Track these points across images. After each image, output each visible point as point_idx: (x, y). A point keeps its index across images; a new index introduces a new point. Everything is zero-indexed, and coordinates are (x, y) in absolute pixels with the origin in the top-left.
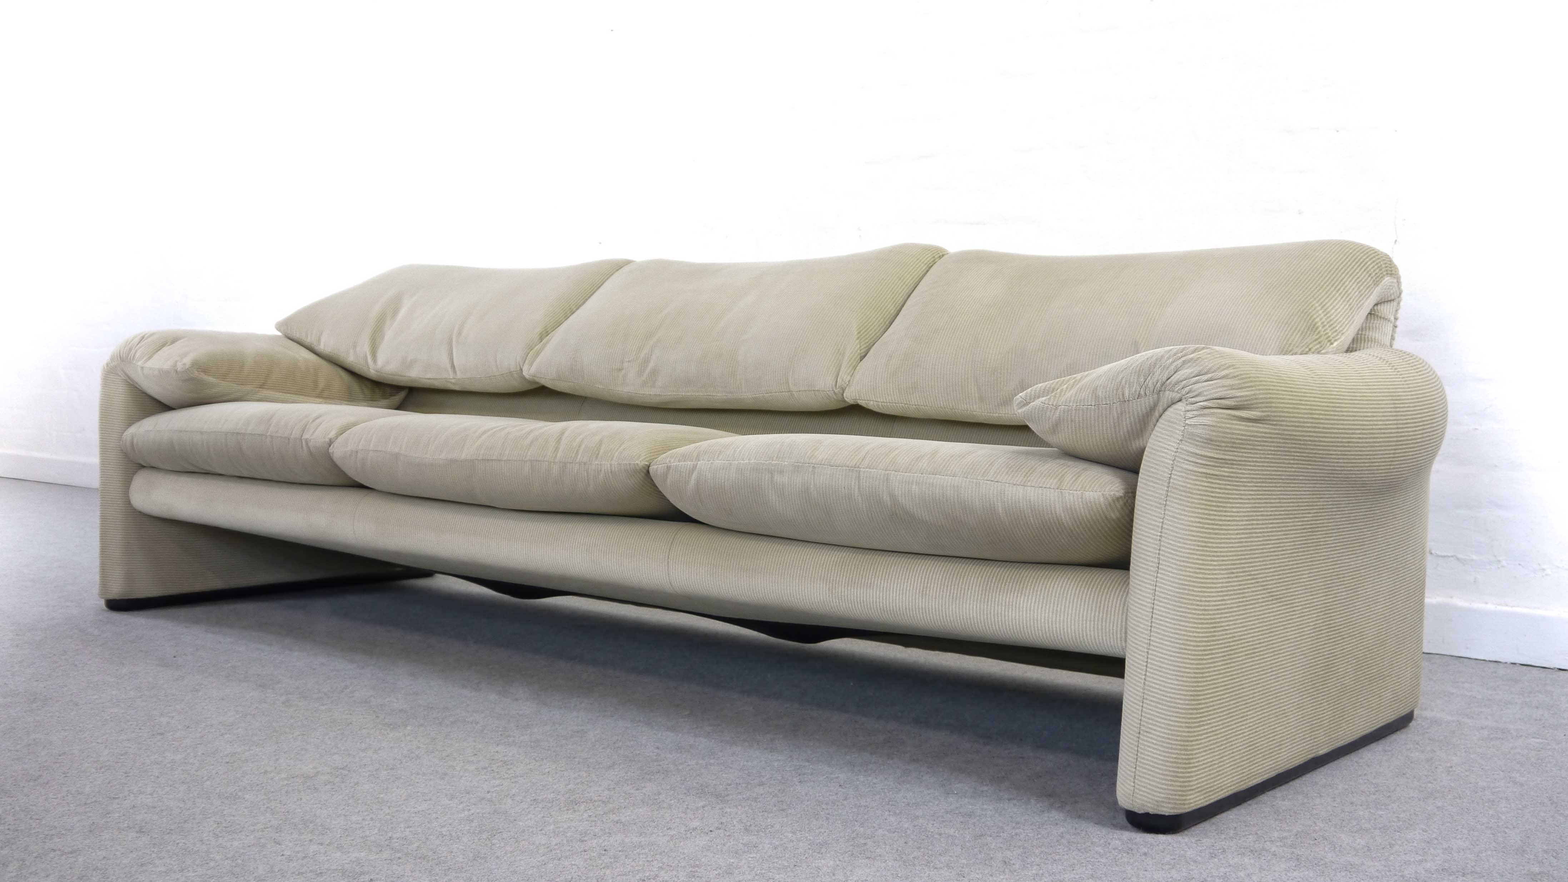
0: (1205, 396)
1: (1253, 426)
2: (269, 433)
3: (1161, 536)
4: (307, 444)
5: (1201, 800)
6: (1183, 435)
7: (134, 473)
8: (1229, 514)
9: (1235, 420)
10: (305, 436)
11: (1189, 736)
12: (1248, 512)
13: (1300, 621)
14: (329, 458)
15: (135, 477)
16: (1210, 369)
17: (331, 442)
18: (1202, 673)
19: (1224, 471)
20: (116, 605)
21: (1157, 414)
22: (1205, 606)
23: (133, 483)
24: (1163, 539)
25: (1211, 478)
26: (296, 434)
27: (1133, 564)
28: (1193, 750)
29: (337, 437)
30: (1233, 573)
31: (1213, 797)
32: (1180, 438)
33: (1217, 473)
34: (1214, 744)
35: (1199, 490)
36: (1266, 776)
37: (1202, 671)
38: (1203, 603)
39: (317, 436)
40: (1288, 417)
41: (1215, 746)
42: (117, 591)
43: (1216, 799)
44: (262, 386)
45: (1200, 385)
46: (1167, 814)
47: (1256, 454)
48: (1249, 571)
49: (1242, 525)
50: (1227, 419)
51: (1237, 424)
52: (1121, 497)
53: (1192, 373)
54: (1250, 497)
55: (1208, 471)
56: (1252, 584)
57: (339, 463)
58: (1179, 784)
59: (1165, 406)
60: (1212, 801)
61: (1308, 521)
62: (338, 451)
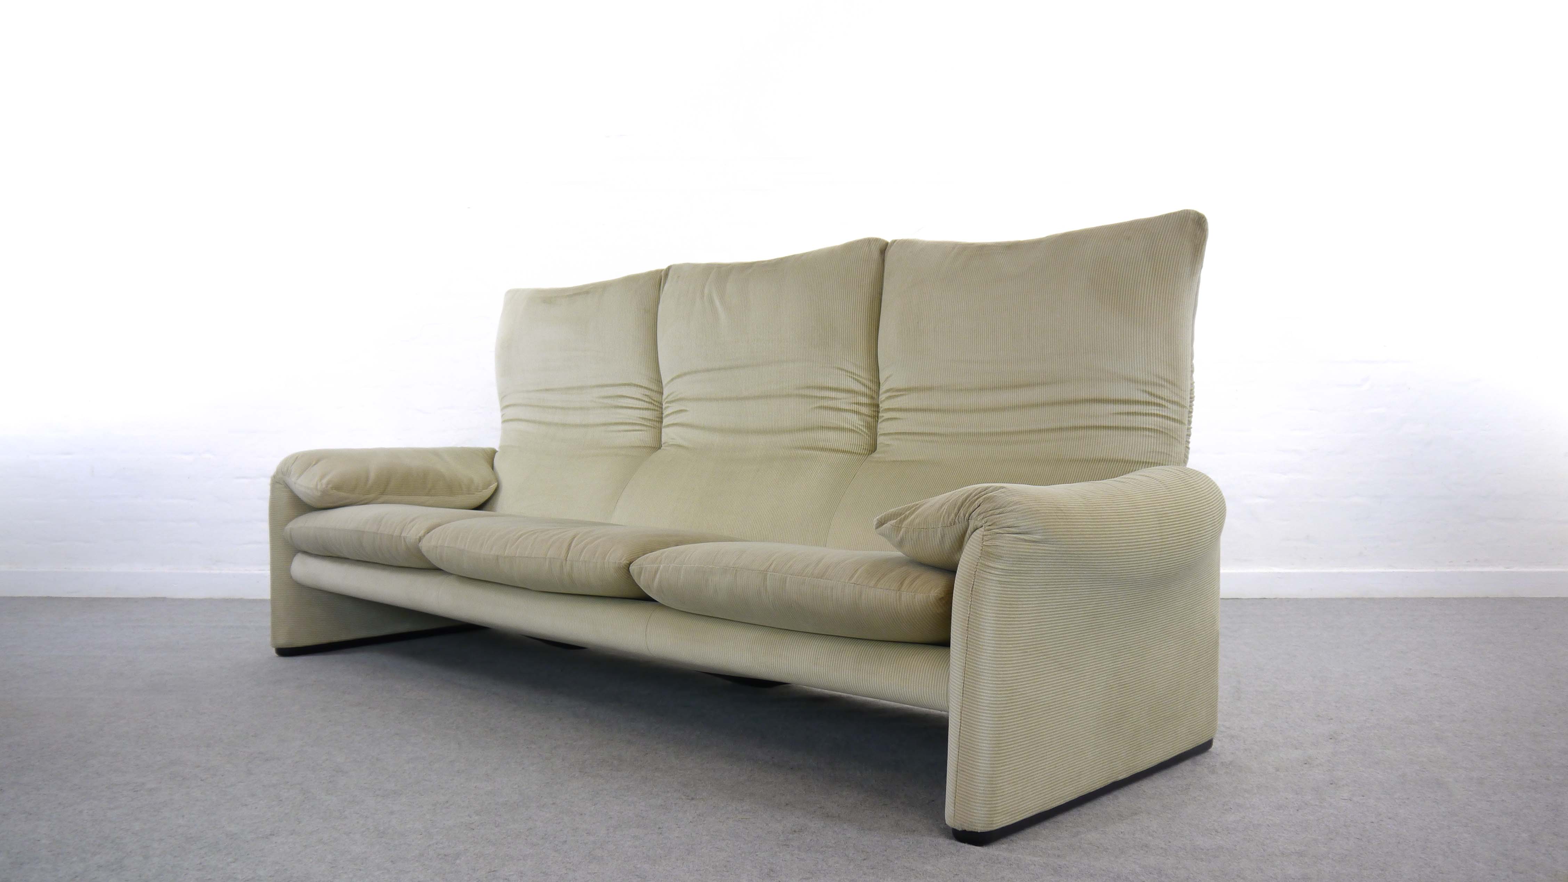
0: (997, 525)
1: (1034, 546)
2: (379, 532)
3: (968, 627)
4: (405, 541)
5: (1006, 820)
6: (982, 553)
7: (294, 556)
8: (1020, 609)
9: (1020, 541)
10: (403, 535)
11: (994, 774)
12: (1036, 607)
13: (1092, 683)
14: (419, 551)
15: (294, 559)
16: (1002, 504)
17: (420, 539)
18: (1002, 727)
19: (1014, 579)
20: (284, 652)
21: (967, 535)
22: (1003, 677)
23: (293, 563)
24: (969, 629)
25: (1004, 584)
26: (396, 533)
27: (953, 644)
28: (998, 783)
29: (424, 536)
30: (1027, 652)
31: (1018, 817)
32: (979, 555)
33: (1009, 580)
34: (1017, 778)
35: (994, 593)
36: (1068, 798)
37: (1002, 725)
38: (1001, 676)
39: (412, 534)
40: (1063, 538)
41: (1018, 780)
42: (284, 641)
43: (1021, 819)
44: (383, 493)
45: (996, 516)
46: (979, 831)
47: (1039, 565)
48: (1041, 650)
49: (1032, 617)
50: (1013, 541)
51: (1021, 544)
52: (942, 598)
53: (989, 507)
54: (1037, 596)
55: (1001, 579)
56: (1044, 659)
57: (425, 554)
58: (987, 809)
59: (972, 530)
60: (1018, 820)
61: (1090, 610)
62: (425, 546)
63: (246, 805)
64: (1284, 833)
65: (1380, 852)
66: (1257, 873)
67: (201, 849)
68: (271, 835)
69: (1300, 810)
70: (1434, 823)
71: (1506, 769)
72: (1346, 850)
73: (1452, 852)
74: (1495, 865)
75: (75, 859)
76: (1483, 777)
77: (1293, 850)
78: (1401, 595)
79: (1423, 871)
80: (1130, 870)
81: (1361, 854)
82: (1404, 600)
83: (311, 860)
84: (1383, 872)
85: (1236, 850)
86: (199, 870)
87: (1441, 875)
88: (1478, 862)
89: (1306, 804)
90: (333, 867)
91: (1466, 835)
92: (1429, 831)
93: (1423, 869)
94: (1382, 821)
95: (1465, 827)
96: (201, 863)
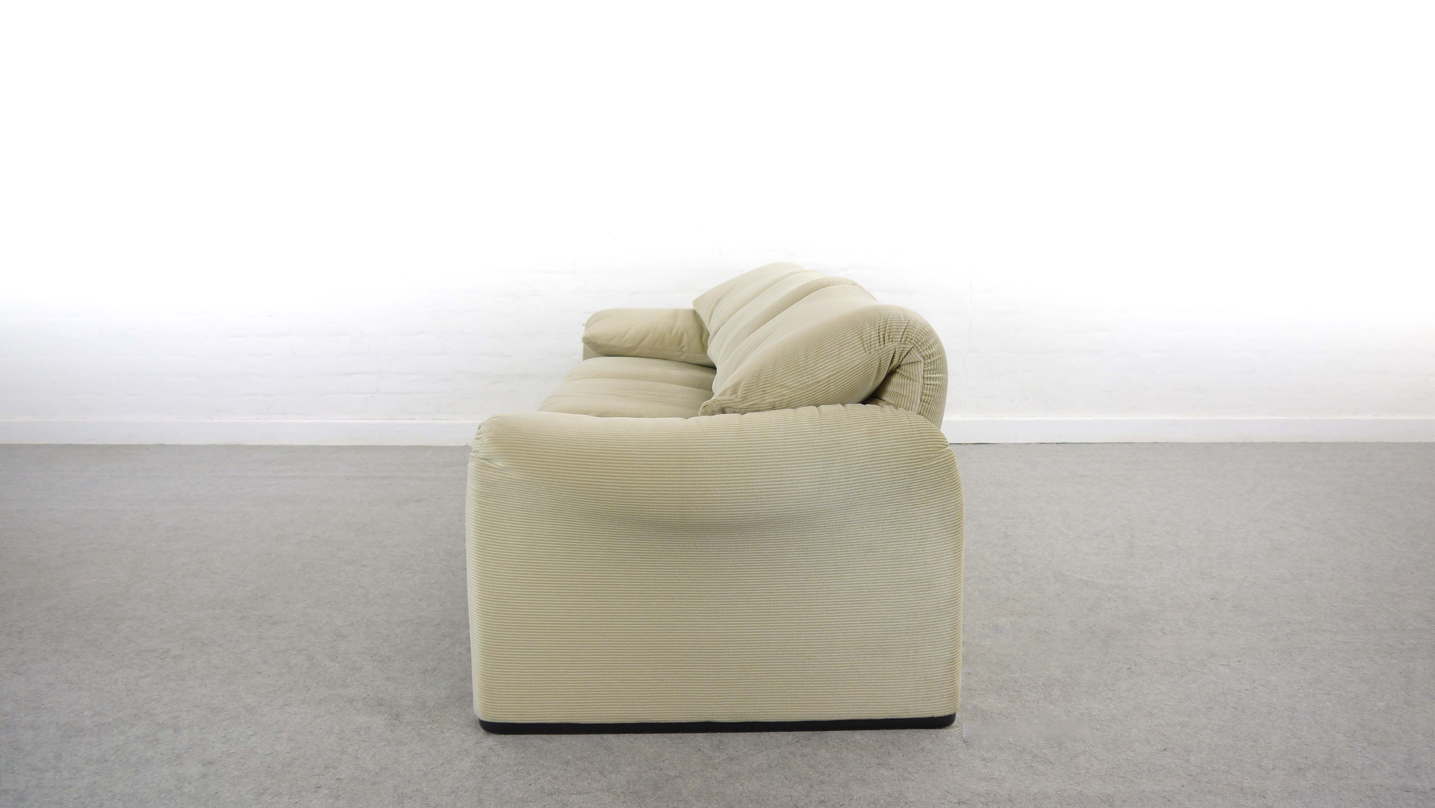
63: (260, 673)
64: (1169, 701)
65: (1253, 723)
66: (1146, 746)
67: (224, 720)
68: (284, 705)
69: (1184, 677)
70: (1302, 691)
71: (1366, 632)
72: (1224, 721)
73: (1316, 723)
74: (1353, 735)
75: (115, 732)
76: (1345, 641)
77: (1177, 722)
78: (1279, 440)
79: (1290, 742)
80: (1035, 744)
81: (1236, 725)
82: (1282, 445)
83: (321, 731)
84: (1255, 744)
85: (1127, 721)
86: (223, 743)
87: (1305, 746)
88: (1338, 733)
89: (1190, 671)
90: (340, 739)
91: (1329, 704)
92: (1296, 699)
93: (1290, 741)
94: (1256, 688)
95: (1328, 695)
96: (224, 737)
